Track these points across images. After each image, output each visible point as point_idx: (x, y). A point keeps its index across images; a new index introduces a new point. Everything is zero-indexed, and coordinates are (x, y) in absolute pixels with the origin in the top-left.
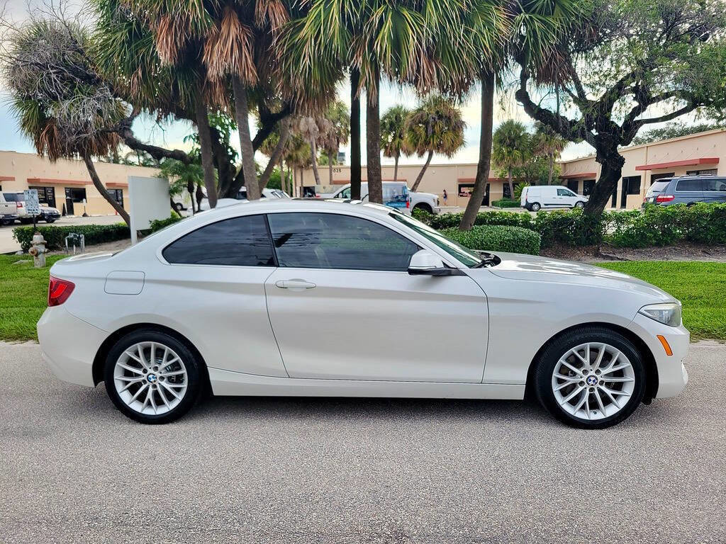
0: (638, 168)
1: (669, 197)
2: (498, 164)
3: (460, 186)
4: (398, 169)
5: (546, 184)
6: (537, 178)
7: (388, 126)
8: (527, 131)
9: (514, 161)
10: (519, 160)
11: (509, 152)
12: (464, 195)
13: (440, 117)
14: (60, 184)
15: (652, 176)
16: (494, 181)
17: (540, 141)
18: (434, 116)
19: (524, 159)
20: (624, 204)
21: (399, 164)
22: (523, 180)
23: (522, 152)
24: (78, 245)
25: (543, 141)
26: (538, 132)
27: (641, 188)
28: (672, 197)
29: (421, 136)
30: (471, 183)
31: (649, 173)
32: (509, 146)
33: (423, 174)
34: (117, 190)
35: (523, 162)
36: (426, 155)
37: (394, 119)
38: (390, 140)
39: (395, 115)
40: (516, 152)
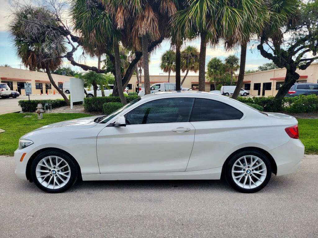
0: (271, 79)
1: (294, 91)
2: (210, 76)
3: (192, 85)
4: (170, 77)
5: (229, 85)
6: (225, 82)
7: (166, 59)
8: (222, 63)
9: (217, 75)
10: (219, 75)
11: (215, 71)
12: (194, 89)
13: (193, 56)
14: (15, 80)
15: (277, 82)
16: (207, 83)
17: (228, 66)
18: (190, 55)
19: (221, 74)
20: (263, 94)
21: (170, 75)
22: (220, 83)
23: (220, 71)
24: (50, 109)
25: (229, 67)
26: (227, 63)
27: (272, 87)
28: (295, 92)
29: (184, 63)
30: (197, 84)
31: (275, 82)
32: (214, 68)
33: (184, 80)
34: (40, 84)
35: (221, 76)
36: (186, 71)
37: (169, 56)
38: (166, 65)
39: (169, 54)
40: (218, 71)
